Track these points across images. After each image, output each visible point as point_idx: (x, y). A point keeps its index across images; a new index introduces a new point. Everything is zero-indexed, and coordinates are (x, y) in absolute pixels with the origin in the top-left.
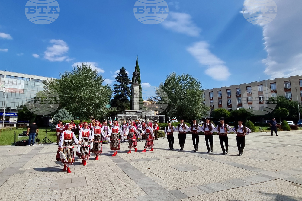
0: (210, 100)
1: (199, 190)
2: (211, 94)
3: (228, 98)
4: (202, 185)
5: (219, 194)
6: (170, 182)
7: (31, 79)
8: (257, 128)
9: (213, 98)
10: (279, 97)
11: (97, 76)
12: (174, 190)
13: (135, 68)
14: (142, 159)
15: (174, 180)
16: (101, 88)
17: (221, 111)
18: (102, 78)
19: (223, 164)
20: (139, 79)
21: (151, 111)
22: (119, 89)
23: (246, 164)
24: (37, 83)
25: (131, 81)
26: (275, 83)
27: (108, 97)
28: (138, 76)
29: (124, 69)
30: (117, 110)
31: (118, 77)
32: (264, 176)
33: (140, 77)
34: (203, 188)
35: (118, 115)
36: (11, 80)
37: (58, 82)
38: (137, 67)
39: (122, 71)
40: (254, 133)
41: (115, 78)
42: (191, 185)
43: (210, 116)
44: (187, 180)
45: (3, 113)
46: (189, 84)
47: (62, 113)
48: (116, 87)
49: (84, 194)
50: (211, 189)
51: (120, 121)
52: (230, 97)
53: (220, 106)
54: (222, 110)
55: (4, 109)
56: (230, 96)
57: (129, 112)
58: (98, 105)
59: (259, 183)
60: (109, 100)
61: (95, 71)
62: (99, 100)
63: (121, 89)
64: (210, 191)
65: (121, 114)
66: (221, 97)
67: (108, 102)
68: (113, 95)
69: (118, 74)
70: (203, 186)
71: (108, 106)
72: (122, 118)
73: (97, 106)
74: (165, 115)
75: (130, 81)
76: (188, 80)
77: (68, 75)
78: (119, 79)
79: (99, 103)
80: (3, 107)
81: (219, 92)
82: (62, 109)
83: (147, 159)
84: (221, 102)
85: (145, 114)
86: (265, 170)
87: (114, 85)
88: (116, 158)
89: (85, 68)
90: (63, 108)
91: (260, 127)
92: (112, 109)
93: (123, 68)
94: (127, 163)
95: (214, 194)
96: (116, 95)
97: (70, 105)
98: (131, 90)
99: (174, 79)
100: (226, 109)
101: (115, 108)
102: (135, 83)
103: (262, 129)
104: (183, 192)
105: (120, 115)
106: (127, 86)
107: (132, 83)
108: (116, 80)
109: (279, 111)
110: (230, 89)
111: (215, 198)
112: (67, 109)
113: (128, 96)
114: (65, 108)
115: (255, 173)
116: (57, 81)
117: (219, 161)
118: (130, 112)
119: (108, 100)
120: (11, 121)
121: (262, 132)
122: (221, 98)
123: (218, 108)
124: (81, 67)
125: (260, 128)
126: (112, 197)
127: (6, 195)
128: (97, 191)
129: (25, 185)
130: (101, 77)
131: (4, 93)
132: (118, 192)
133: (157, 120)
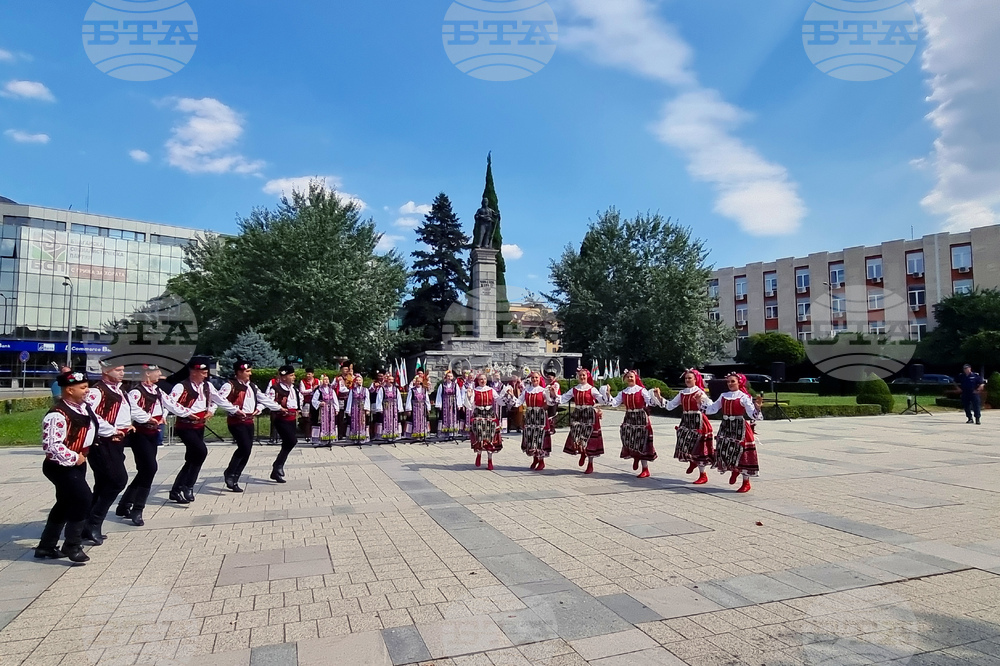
0: (738, 302)
1: (698, 596)
2: (740, 281)
3: (799, 295)
4: (706, 582)
5: (764, 611)
6: (600, 568)
7: (148, 236)
8: (900, 400)
9: (745, 296)
10: (983, 292)
11: (359, 223)
12: (615, 596)
13: (484, 196)
14: (508, 494)
15: (613, 563)
16: (369, 263)
17: (774, 342)
18: (375, 230)
19: (779, 517)
20: (498, 232)
21: (537, 339)
22: (430, 268)
23: (859, 518)
24: (166, 250)
25: (471, 242)
26: (969, 244)
27: (394, 292)
28: (493, 224)
29: (446, 200)
30: (425, 335)
31: (427, 226)
32: (920, 557)
33: (498, 227)
34: (709, 590)
35: (427, 352)
36: (87, 239)
37: (234, 246)
38: (489, 193)
39: (442, 207)
40: (887, 417)
41: (417, 232)
42: (671, 581)
43: (735, 359)
44: (656, 563)
45: (67, 343)
46: (663, 250)
47: (249, 345)
48: (420, 259)
49: (325, 598)
50: (737, 596)
51: (434, 374)
52: (807, 294)
53: (771, 323)
54: (778, 336)
55: (68, 333)
56: (808, 289)
57: (462, 342)
58: (361, 318)
59: (904, 581)
60: (396, 304)
61: (350, 208)
62: (363, 301)
63: (436, 267)
64: (733, 602)
65: (439, 348)
66: (775, 293)
67: (394, 308)
68: (410, 286)
69: (426, 216)
70: (710, 583)
71: (394, 324)
72: (440, 362)
73: (359, 321)
74: (580, 355)
75: (467, 240)
76: (660, 237)
77: (264, 222)
78: (430, 233)
79: (363, 314)
80: (66, 325)
81: (769, 278)
82: (249, 331)
83: (524, 496)
84: (775, 309)
85: (516, 351)
86: (927, 540)
87: (414, 254)
88: (424, 491)
89: (317, 198)
90: (251, 329)
91: (910, 398)
92: (407, 333)
93: (442, 196)
94: (457, 505)
95: (748, 610)
96: (419, 285)
97: (273, 321)
98: (471, 269)
99: (610, 232)
100: (790, 334)
101: (420, 330)
102: (483, 246)
103: (916, 403)
104: (644, 601)
105: (435, 353)
106: (457, 257)
107: (472, 247)
108: (420, 236)
109: (979, 342)
110: (807, 267)
111: (749, 623)
112: (262, 331)
113: (458, 291)
114: (259, 327)
115: (888, 547)
116: (230, 240)
117: (765, 505)
118: (466, 341)
119: (393, 303)
120: (91, 369)
121: (916, 412)
122: (775, 297)
123: (762, 330)
124: (307, 195)
125: (909, 401)
126: (413, 611)
127: (88, 593)
128: (366, 591)
129: (142, 567)
130: (371, 229)
131: (68, 281)
132: (433, 596)
133: (554, 371)
